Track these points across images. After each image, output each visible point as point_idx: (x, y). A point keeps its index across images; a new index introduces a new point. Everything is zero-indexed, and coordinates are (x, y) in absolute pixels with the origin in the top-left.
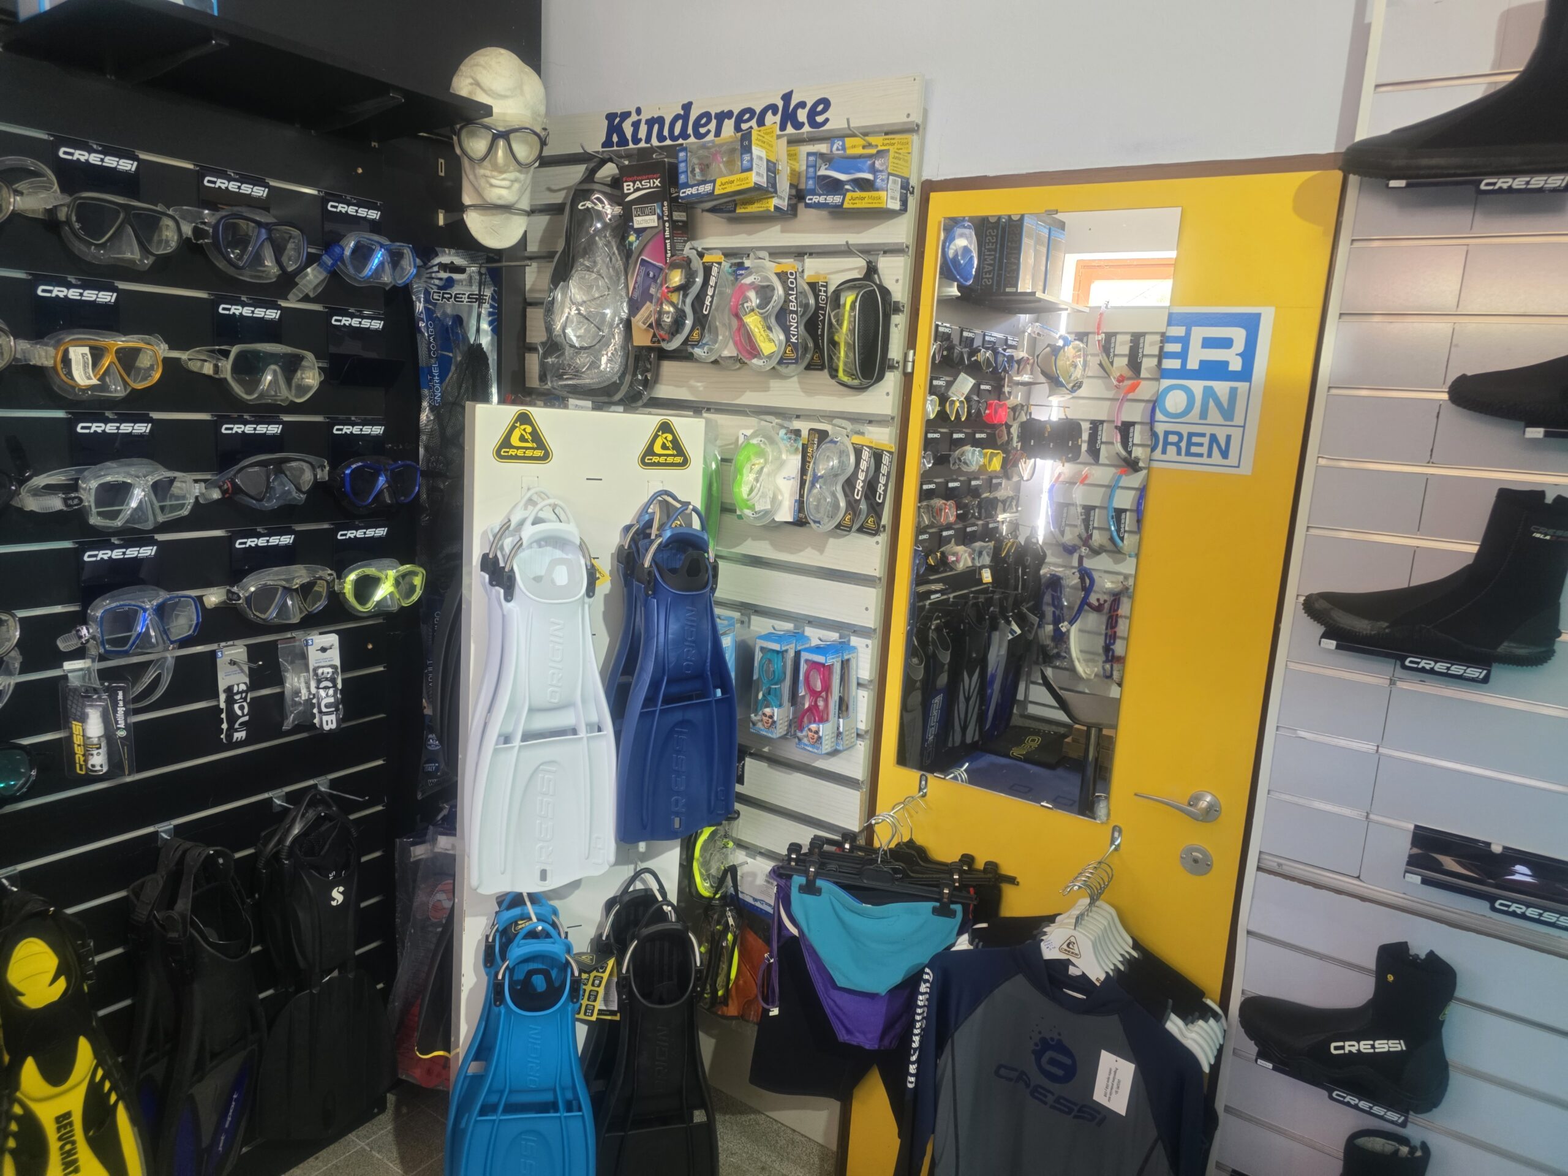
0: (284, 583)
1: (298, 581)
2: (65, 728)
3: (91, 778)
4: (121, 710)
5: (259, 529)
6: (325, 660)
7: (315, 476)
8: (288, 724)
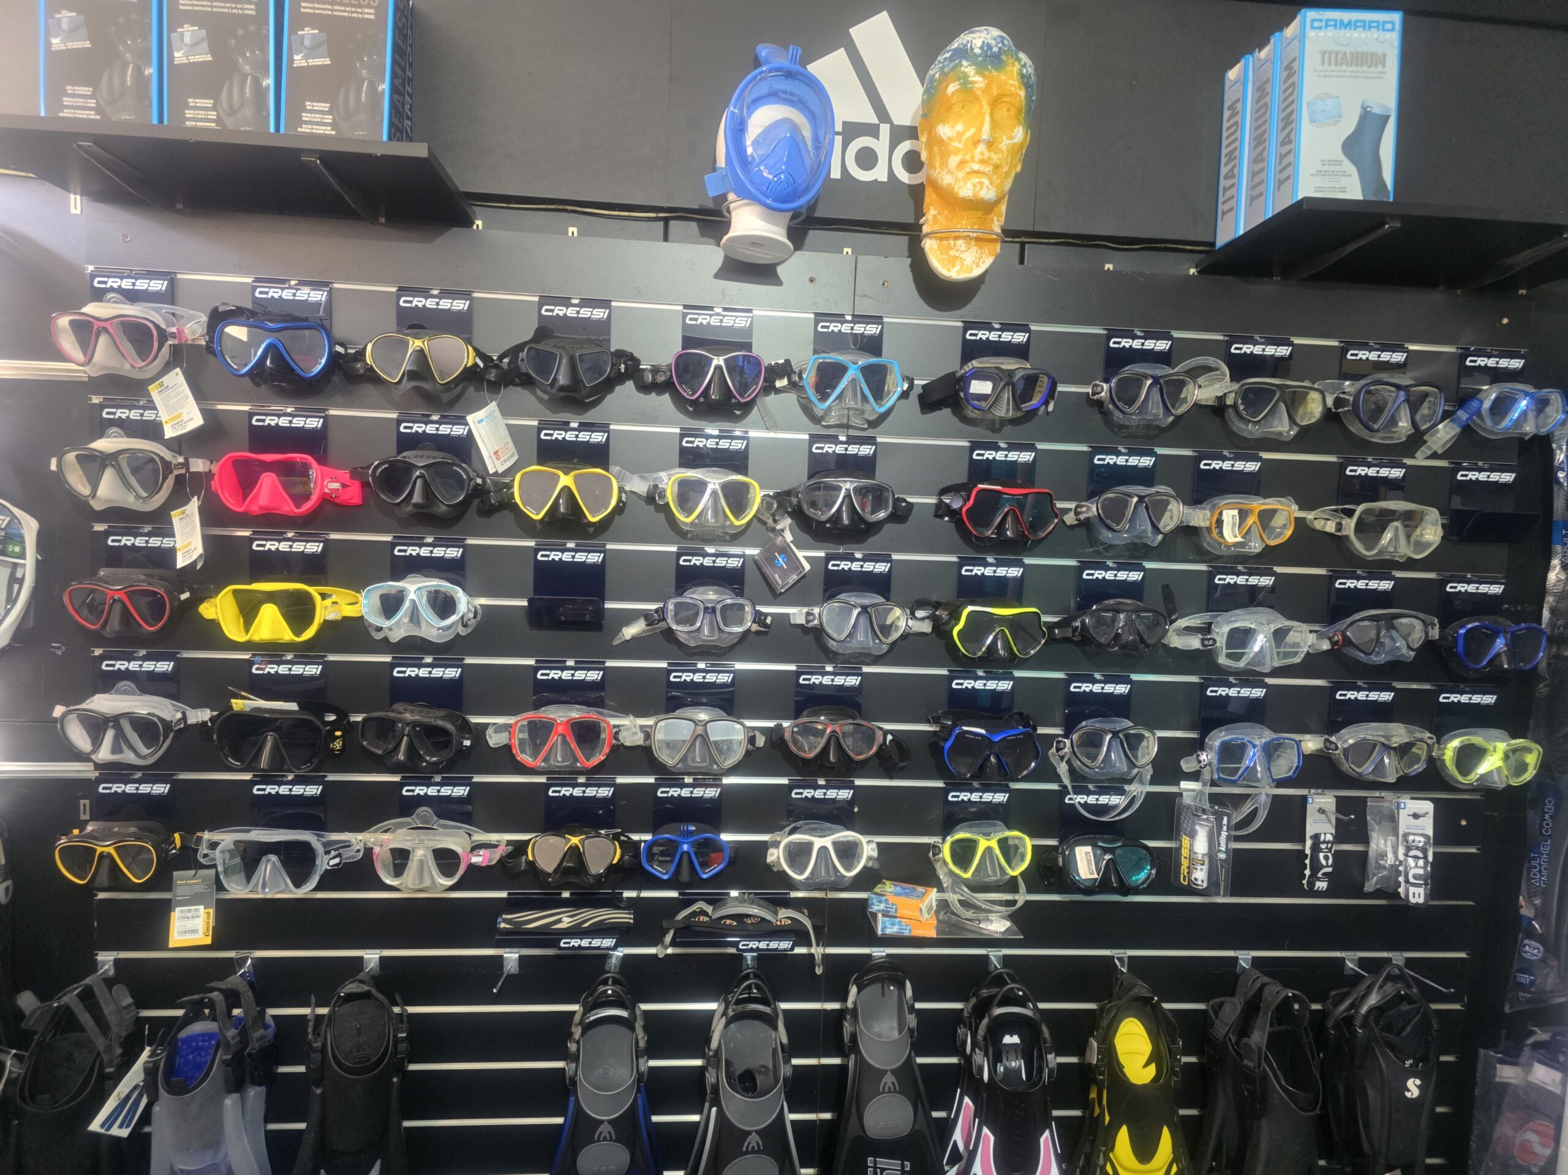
0: (1383, 740)
1: (1397, 740)
2: (1176, 840)
3: (1191, 890)
4: (1224, 834)
5: (1360, 683)
6: (1417, 827)
7: (1427, 633)
8: (1370, 886)
